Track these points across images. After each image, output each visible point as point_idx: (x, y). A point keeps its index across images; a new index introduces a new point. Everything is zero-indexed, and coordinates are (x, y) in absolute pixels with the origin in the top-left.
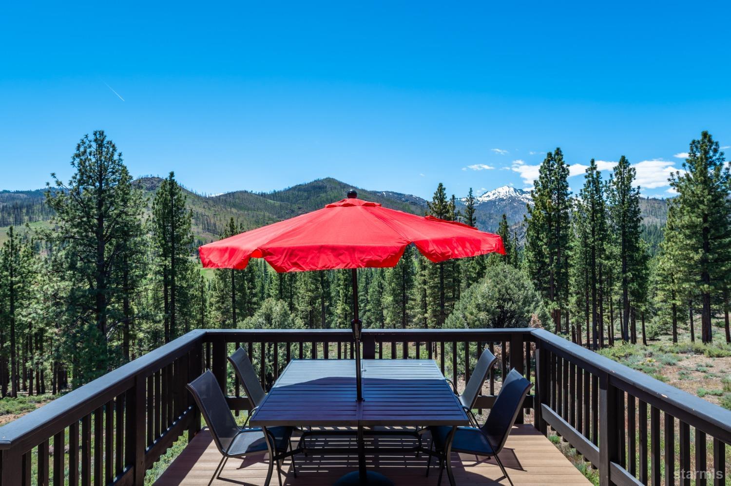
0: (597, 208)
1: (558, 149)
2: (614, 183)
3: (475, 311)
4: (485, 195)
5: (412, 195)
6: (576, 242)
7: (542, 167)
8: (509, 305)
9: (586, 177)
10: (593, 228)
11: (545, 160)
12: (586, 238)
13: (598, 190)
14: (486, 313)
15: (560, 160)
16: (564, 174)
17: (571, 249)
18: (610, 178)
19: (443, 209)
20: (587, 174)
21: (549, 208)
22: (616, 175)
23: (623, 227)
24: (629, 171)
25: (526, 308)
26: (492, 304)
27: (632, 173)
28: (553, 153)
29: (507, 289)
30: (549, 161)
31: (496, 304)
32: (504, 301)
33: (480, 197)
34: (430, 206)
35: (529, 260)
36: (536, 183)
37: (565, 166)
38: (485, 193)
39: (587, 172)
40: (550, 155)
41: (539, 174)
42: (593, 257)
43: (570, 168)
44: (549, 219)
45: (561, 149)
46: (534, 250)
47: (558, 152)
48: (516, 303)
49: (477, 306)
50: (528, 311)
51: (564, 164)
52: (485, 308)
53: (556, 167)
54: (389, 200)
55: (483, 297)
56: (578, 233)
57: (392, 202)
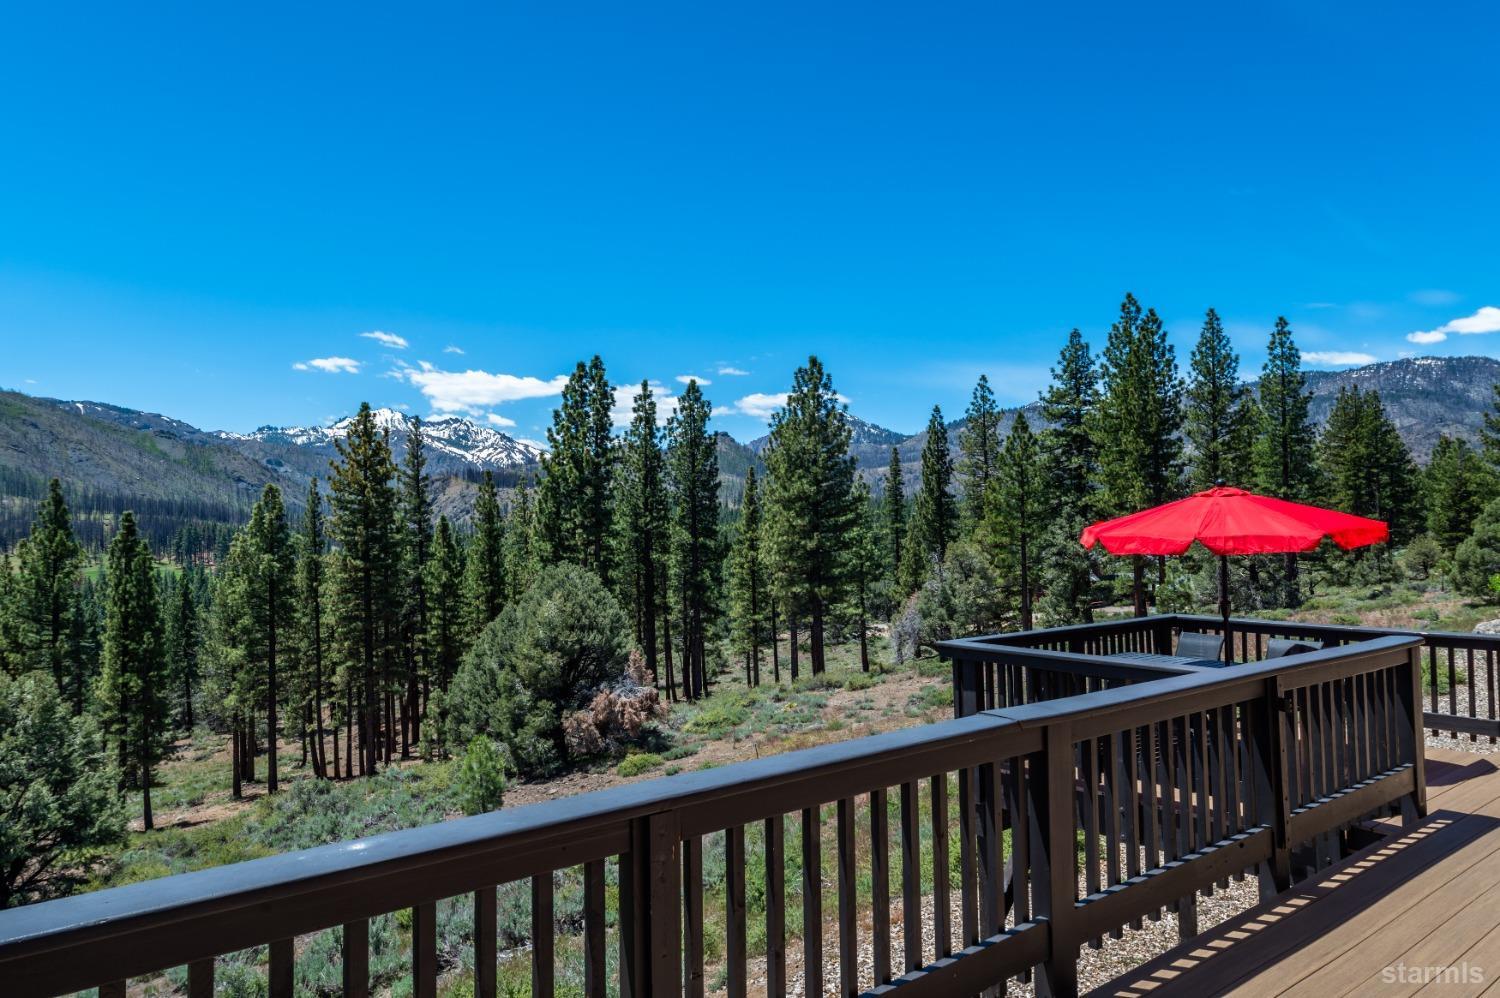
0: (652, 462)
1: (597, 358)
2: (680, 423)
3: (534, 653)
4: (339, 425)
5: (160, 416)
6: (621, 524)
7: (567, 387)
8: (592, 636)
9: (635, 410)
10: (647, 499)
11: (574, 375)
12: (637, 515)
13: (652, 435)
14: (559, 654)
15: (601, 378)
16: (605, 400)
17: (615, 535)
18: (673, 415)
19: (372, 456)
20: (635, 405)
21: (587, 461)
22: (682, 411)
23: (692, 496)
24: (703, 406)
25: (616, 640)
26: (568, 637)
27: (706, 409)
28: (588, 364)
29: (583, 609)
30: (581, 377)
31: (574, 637)
32: (582, 628)
33: (330, 428)
34: (341, 450)
35: (542, 557)
36: (557, 415)
37: (609, 389)
38: (341, 421)
39: (636, 401)
40: (581, 366)
41: (562, 401)
42: (648, 548)
43: (616, 395)
44: (584, 482)
45: (602, 359)
46: (551, 540)
47: (597, 364)
48: (601, 632)
49: (537, 644)
50: (619, 645)
51: (606, 385)
52: (553, 645)
53: (591, 388)
54: (94, 423)
55: (549, 625)
56: (625, 508)
57: (104, 429)
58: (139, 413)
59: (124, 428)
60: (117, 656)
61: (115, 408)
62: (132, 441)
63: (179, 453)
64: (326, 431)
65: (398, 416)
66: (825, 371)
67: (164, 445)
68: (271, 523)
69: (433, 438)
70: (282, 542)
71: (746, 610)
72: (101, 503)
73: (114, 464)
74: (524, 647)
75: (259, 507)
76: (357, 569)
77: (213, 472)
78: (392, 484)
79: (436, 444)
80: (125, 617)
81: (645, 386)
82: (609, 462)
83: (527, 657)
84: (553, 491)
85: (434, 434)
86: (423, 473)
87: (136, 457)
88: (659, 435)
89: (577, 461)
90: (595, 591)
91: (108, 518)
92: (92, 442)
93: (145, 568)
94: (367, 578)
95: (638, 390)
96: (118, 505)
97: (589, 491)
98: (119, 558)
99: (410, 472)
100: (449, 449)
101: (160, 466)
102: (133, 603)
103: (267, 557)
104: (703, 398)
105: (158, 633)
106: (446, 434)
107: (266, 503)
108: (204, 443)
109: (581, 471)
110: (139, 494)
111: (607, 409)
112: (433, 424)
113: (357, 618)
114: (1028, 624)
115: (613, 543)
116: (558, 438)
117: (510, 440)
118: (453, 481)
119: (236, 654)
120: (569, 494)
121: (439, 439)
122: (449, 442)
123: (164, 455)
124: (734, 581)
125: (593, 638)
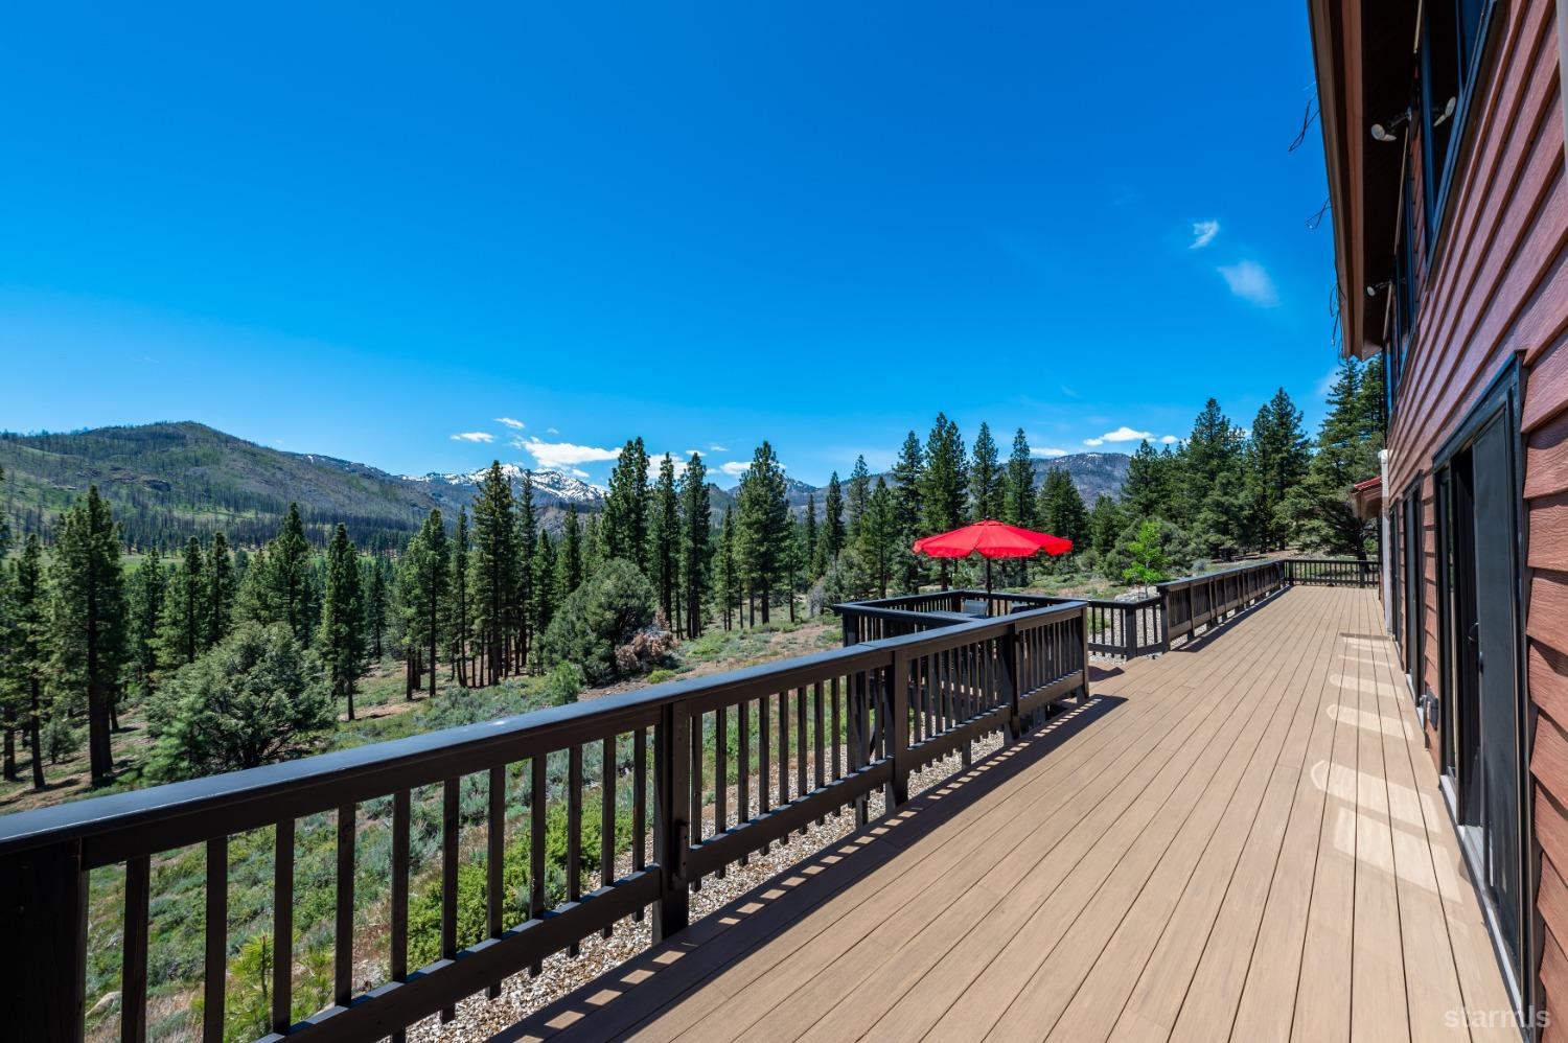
0: (671, 500)
1: (640, 438)
2: (688, 478)
3: (598, 611)
4: (479, 473)
5: (363, 465)
6: (652, 535)
7: (621, 454)
9: (661, 469)
10: (667, 521)
11: (625, 448)
12: (662, 531)
13: (671, 484)
14: (614, 612)
15: (642, 450)
16: (644, 463)
17: (648, 542)
18: (684, 473)
19: (500, 492)
20: (661, 466)
21: (633, 498)
22: (689, 470)
23: (695, 521)
24: (701, 468)
25: (648, 604)
26: (619, 601)
27: (703, 470)
28: (634, 442)
29: (629, 585)
30: (629, 449)
31: (622, 602)
32: (628, 597)
33: (474, 475)
34: (480, 488)
35: (604, 554)
36: (615, 471)
37: (646, 456)
38: (480, 471)
39: (662, 464)
40: (630, 443)
41: (618, 463)
42: (668, 550)
43: (650, 460)
44: (630, 511)
45: (643, 439)
46: (610, 544)
47: (639, 442)
48: (639, 599)
49: (600, 606)
50: (649, 607)
51: (644, 454)
52: (610, 607)
53: (636, 456)
54: (319, 468)
55: (608, 594)
56: (654, 526)
57: (326, 472)
58: (349, 463)
59: (339, 471)
60: (333, 612)
61: (334, 459)
62: (344, 480)
63: (375, 488)
64: (471, 477)
65: (517, 469)
66: (773, 450)
67: (366, 483)
68: (435, 533)
69: (538, 483)
70: (442, 544)
71: (724, 586)
72: (324, 518)
73: (332, 494)
74: (592, 607)
75: (427, 522)
76: (489, 561)
77: (397, 500)
78: (512, 510)
79: (540, 487)
80: (338, 589)
81: (667, 455)
82: (645, 499)
83: (595, 614)
84: (611, 516)
85: (539, 480)
86: (532, 504)
87: (347, 489)
88: (675, 484)
89: (626, 498)
90: (636, 575)
91: (328, 527)
92: (318, 480)
93: (352, 558)
94: (496, 566)
95: (664, 458)
96: (335, 519)
97: (633, 516)
98: (334, 553)
99: (523, 503)
100: (547, 489)
101: (363, 496)
102: (343, 580)
103: (432, 552)
104: (702, 463)
105: (360, 599)
106: (546, 480)
107: (432, 520)
108: (391, 482)
109: (629, 505)
110: (348, 512)
111: (645, 468)
112: (538, 474)
113: (488, 590)
114: (883, 596)
115: (647, 546)
116: (616, 485)
117: (585, 485)
118: (550, 508)
119: (410, 612)
120: (621, 518)
121: (542, 484)
122: (548, 485)
123: (365, 489)
124: (718, 570)
125: (634, 602)
